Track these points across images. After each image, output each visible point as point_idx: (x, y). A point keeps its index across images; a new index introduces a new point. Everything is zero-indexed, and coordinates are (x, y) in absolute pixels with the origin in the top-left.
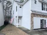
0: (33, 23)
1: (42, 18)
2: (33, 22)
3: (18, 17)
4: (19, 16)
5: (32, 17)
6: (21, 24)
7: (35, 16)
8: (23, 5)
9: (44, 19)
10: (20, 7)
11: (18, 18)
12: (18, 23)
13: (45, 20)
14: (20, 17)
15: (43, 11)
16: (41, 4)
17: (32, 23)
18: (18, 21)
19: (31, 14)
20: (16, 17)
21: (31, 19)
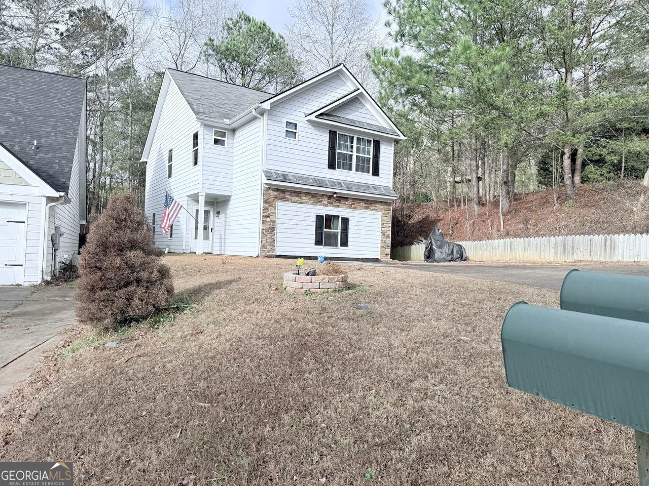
0: (273, 229)
1: (326, 210)
2: (273, 222)
3: (202, 200)
4: (207, 196)
5: (268, 203)
6: (223, 240)
7: (284, 199)
8: (234, 131)
9: (341, 211)
10: (216, 142)
11: (202, 207)
12: (206, 237)
13: (345, 221)
14: (217, 203)
15: (339, 174)
16: (326, 137)
17: (269, 229)
18: (205, 228)
19: (266, 189)
20: (195, 198)
21: (265, 209)
